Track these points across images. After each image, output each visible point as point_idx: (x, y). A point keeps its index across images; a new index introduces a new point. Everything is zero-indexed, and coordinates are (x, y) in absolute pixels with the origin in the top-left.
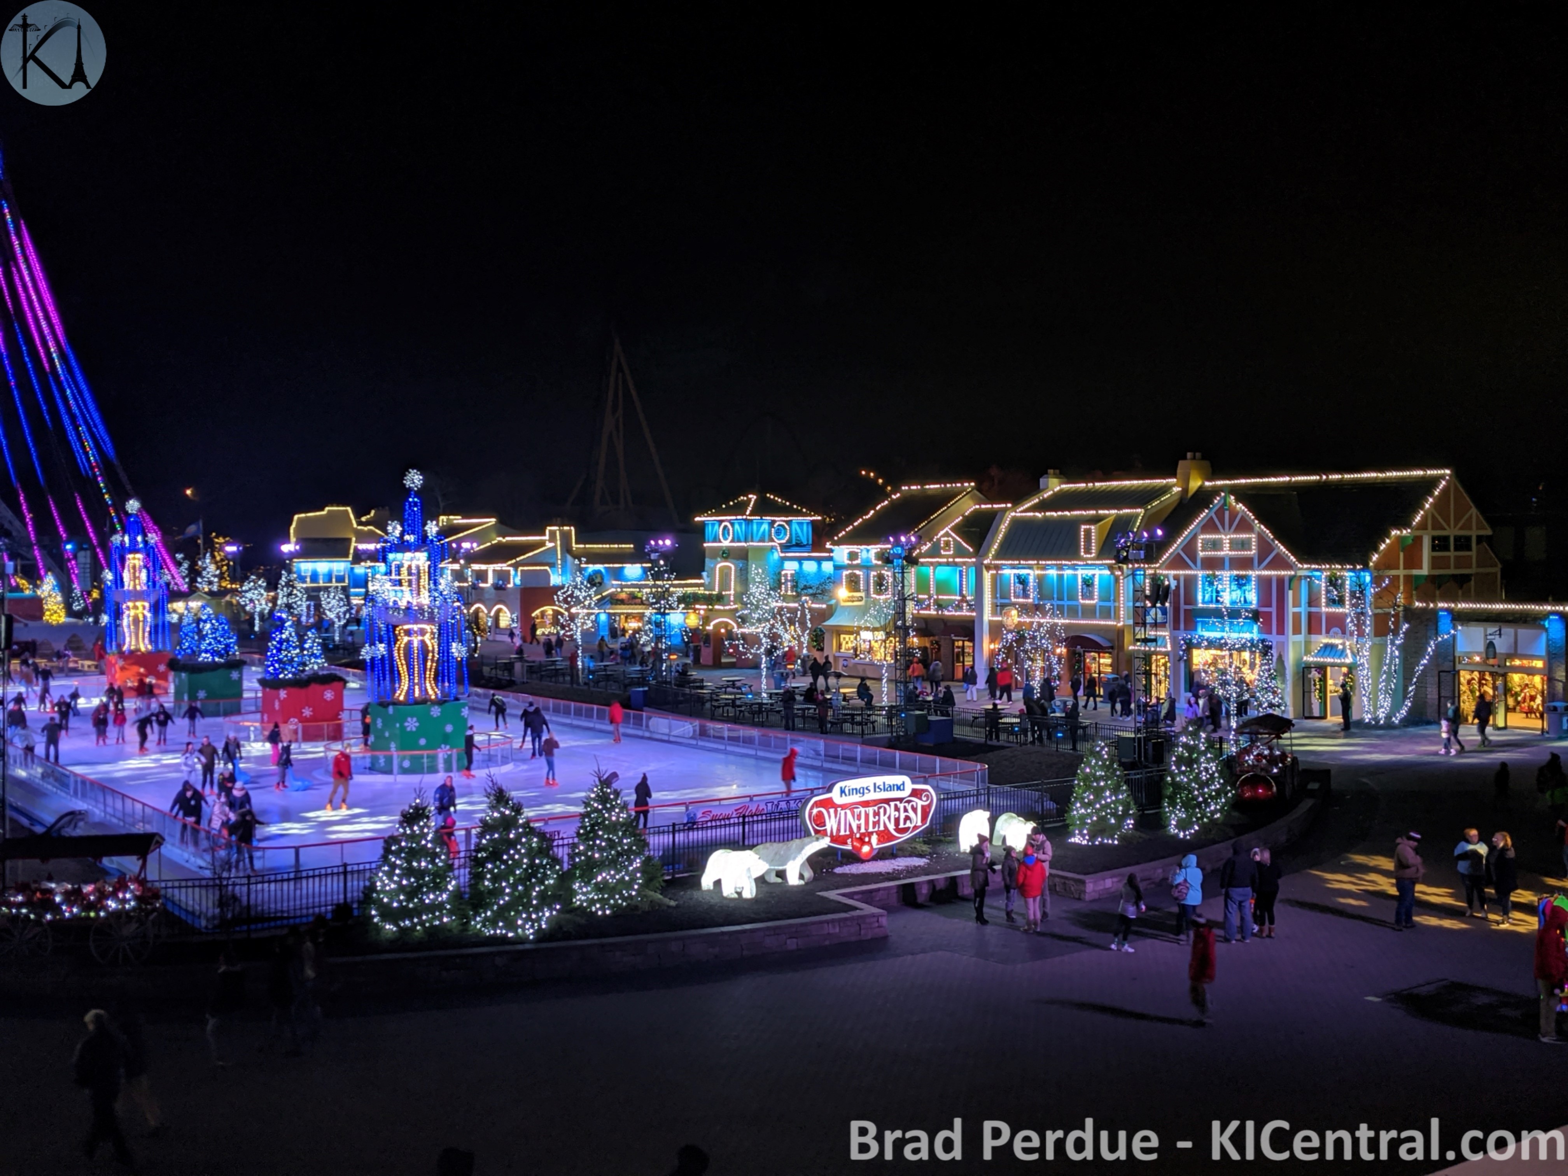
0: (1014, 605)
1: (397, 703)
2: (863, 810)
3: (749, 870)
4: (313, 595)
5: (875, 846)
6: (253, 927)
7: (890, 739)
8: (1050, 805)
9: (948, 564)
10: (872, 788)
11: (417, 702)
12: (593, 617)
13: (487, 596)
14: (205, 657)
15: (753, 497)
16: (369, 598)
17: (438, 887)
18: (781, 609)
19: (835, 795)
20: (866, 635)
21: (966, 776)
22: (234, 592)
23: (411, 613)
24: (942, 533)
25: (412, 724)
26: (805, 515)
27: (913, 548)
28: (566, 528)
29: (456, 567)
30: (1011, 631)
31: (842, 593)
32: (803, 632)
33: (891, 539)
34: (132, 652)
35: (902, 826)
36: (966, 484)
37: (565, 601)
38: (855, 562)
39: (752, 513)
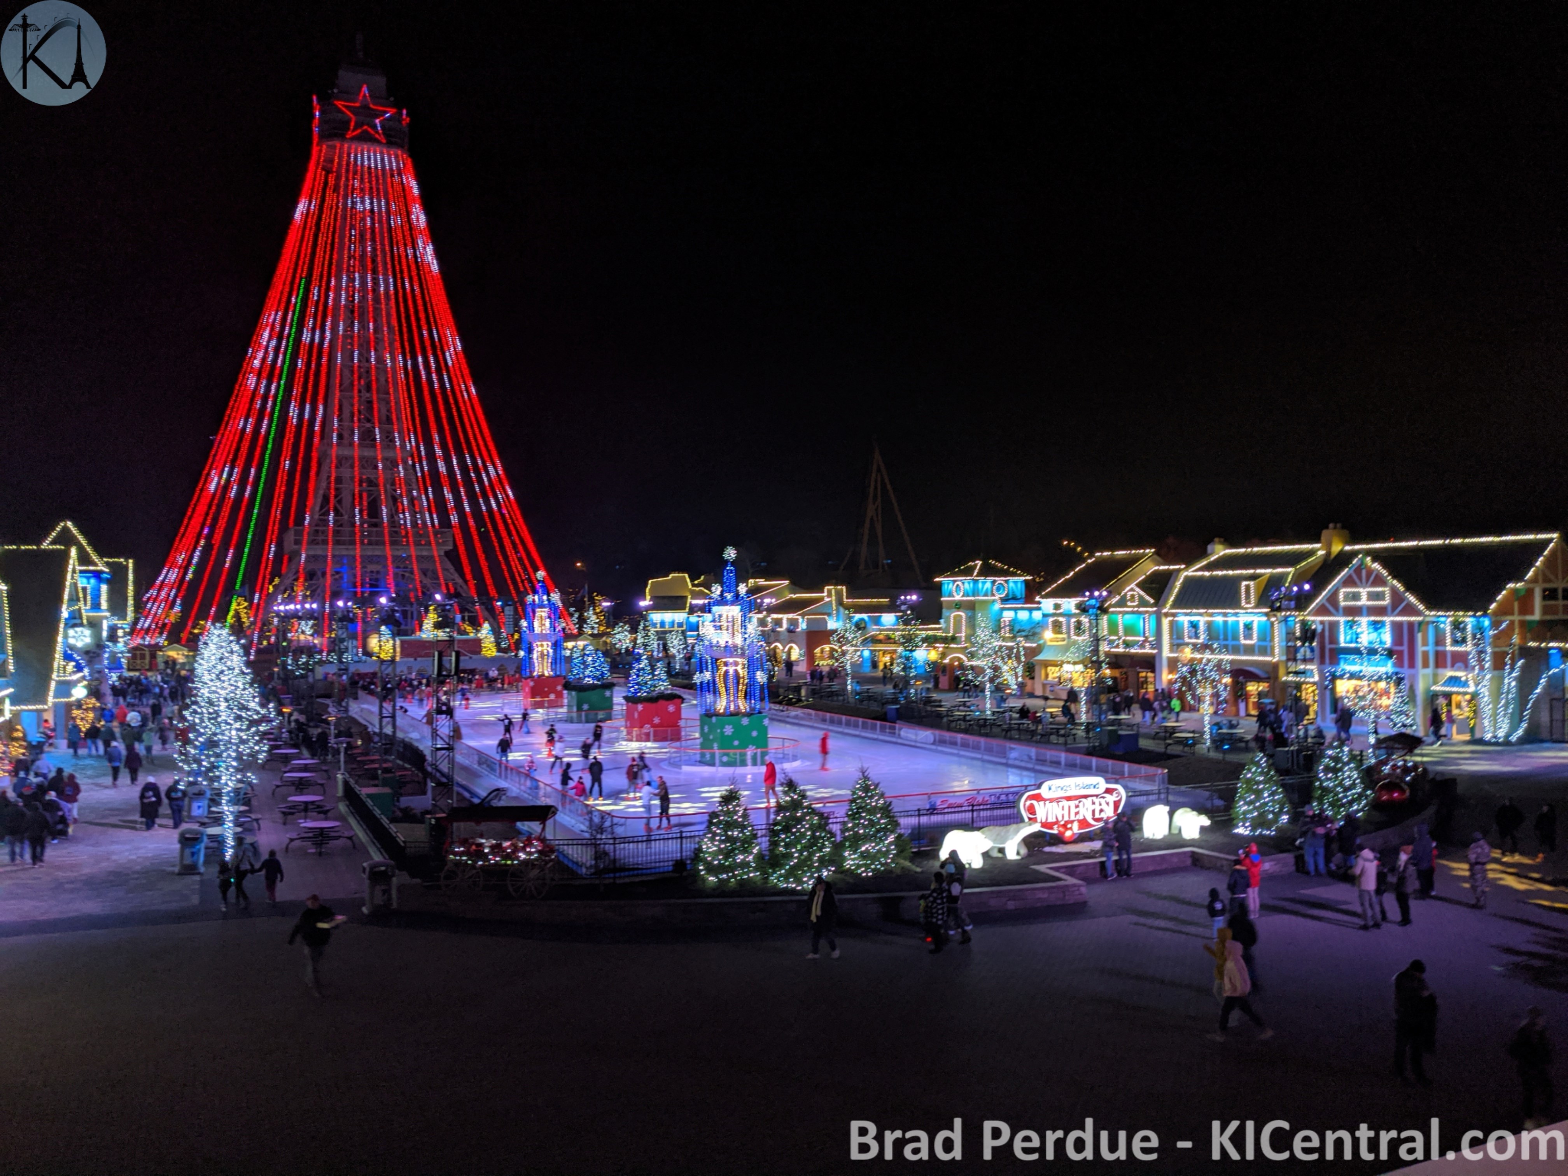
0: (1187, 644)
1: (717, 715)
2: (1066, 803)
3: (978, 846)
4: (662, 636)
5: (1076, 831)
6: (617, 875)
7: (1088, 748)
8: (1219, 803)
9: (1133, 612)
10: (1073, 786)
11: (732, 715)
12: (859, 653)
13: (782, 637)
14: (589, 681)
15: (979, 563)
16: (699, 638)
17: (745, 851)
18: (1001, 647)
20: (1068, 667)
21: (1150, 778)
22: (608, 634)
23: (730, 650)
24: (1128, 588)
25: (729, 730)
26: (1020, 575)
27: (1105, 600)
28: (839, 587)
29: (760, 616)
30: (1186, 665)
31: (1048, 635)
32: (1019, 664)
33: (1087, 594)
34: (539, 676)
36: (1147, 551)
37: (838, 641)
38: (1059, 612)
39: (979, 575)
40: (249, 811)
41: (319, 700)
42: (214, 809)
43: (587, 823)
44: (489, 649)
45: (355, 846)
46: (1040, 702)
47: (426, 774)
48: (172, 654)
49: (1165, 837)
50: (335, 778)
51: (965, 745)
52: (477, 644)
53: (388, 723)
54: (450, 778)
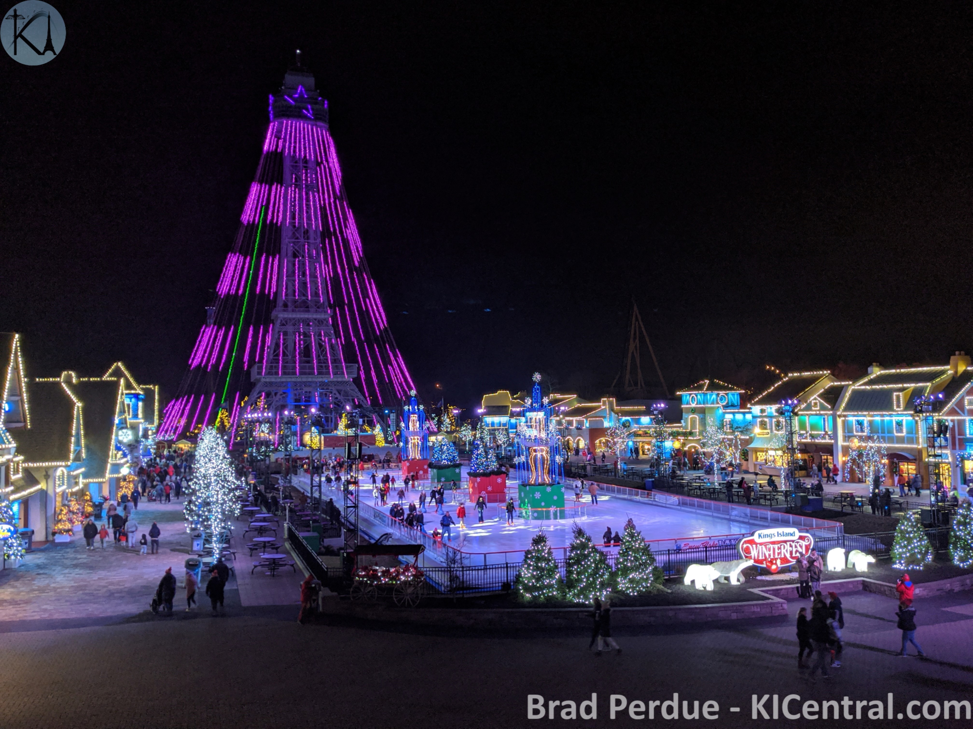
0: (855, 436)
1: (530, 485)
2: (771, 546)
3: (709, 575)
4: (492, 433)
5: (779, 565)
6: (465, 592)
7: (786, 508)
8: (882, 547)
9: (816, 415)
10: (776, 534)
11: (540, 485)
12: (625, 443)
13: (573, 433)
14: (445, 462)
15: (707, 382)
16: (518, 435)
17: (550, 576)
18: (724, 439)
19: (756, 537)
20: (771, 453)
21: (831, 529)
22: (457, 431)
23: (538, 441)
24: (812, 398)
25: (538, 495)
26: (736, 390)
27: (796, 406)
28: (611, 399)
29: (558, 418)
30: (855, 451)
31: (757, 430)
32: (737, 450)
33: (783, 402)
34: (413, 460)
35: (794, 555)
36: (825, 372)
37: (611, 435)
38: (764, 414)
39: (707, 390)
40: (229, 547)
41: (272, 475)
42: (207, 546)
43: (445, 557)
44: (380, 442)
45: (296, 571)
46: (753, 477)
47: (341, 524)
48: (181, 446)
49: (843, 570)
50: (283, 526)
51: (700, 506)
52: (372, 439)
53: (316, 490)
54: (355, 526)
